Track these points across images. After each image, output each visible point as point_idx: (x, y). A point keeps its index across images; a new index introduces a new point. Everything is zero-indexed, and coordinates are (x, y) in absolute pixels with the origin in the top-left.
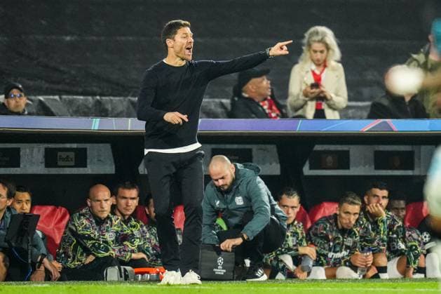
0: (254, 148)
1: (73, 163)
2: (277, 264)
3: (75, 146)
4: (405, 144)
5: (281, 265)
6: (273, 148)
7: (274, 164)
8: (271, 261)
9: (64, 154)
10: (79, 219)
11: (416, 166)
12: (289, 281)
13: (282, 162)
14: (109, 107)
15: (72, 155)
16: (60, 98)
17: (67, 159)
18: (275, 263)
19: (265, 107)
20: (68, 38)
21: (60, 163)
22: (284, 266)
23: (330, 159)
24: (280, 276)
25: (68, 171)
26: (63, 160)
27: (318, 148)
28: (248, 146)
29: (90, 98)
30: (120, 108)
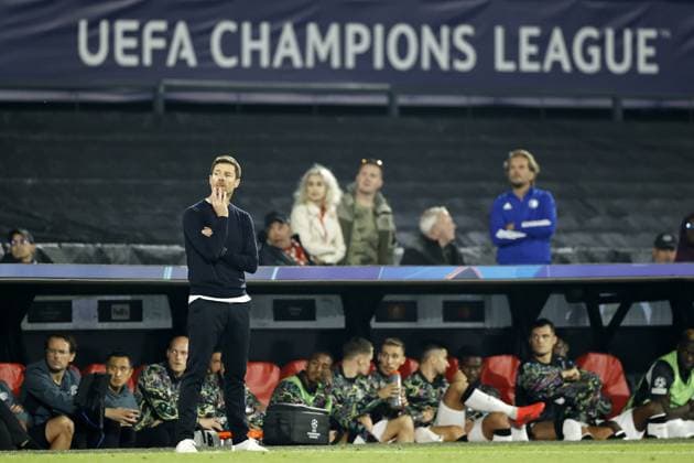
0: (318, 298)
1: (127, 317)
2: (356, 427)
3: (128, 298)
4: (472, 293)
5: (360, 427)
6: (337, 299)
7: (338, 316)
8: (349, 423)
9: (118, 307)
10: (149, 373)
11: (487, 316)
12: (371, 444)
13: (346, 314)
14: (111, 255)
15: (127, 307)
16: (60, 246)
17: (121, 312)
18: (353, 425)
19: (293, 255)
20: (30, 181)
21: (114, 317)
22: (364, 429)
23: (396, 310)
24: (359, 440)
25: (120, 326)
26: (118, 313)
27: (388, 298)
28: (312, 297)
29: (90, 246)
30: (123, 257)
